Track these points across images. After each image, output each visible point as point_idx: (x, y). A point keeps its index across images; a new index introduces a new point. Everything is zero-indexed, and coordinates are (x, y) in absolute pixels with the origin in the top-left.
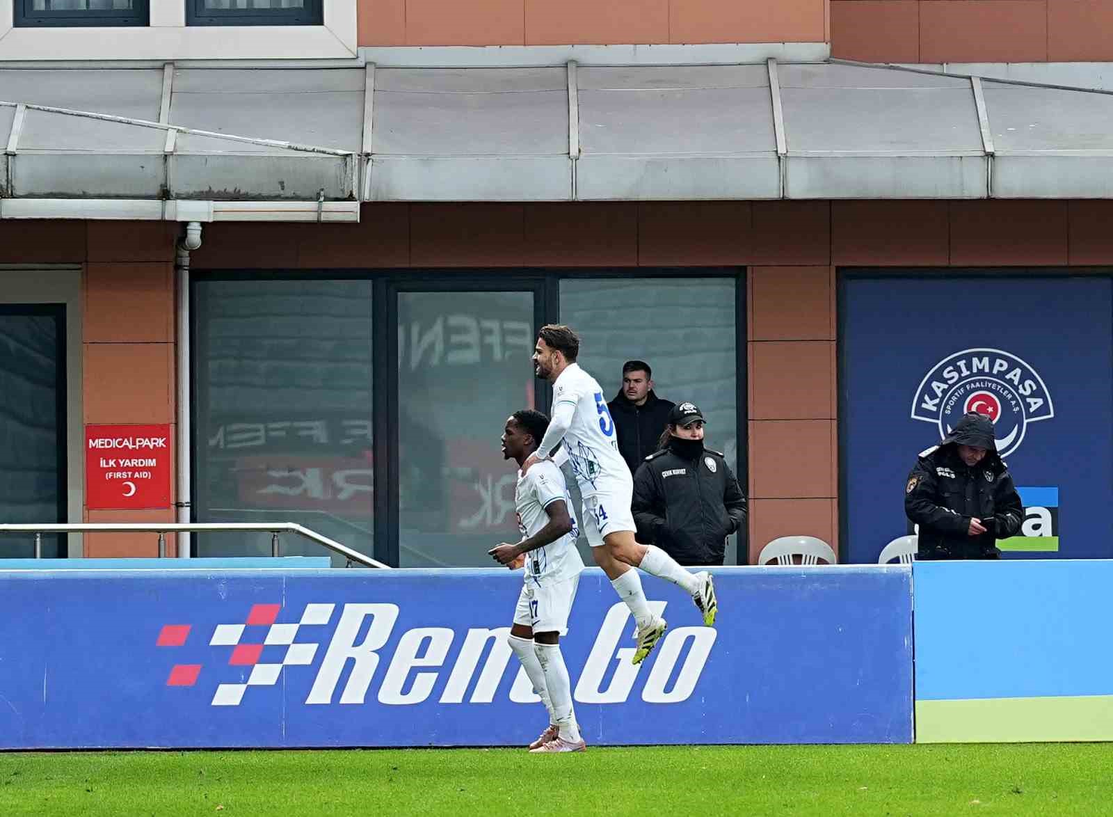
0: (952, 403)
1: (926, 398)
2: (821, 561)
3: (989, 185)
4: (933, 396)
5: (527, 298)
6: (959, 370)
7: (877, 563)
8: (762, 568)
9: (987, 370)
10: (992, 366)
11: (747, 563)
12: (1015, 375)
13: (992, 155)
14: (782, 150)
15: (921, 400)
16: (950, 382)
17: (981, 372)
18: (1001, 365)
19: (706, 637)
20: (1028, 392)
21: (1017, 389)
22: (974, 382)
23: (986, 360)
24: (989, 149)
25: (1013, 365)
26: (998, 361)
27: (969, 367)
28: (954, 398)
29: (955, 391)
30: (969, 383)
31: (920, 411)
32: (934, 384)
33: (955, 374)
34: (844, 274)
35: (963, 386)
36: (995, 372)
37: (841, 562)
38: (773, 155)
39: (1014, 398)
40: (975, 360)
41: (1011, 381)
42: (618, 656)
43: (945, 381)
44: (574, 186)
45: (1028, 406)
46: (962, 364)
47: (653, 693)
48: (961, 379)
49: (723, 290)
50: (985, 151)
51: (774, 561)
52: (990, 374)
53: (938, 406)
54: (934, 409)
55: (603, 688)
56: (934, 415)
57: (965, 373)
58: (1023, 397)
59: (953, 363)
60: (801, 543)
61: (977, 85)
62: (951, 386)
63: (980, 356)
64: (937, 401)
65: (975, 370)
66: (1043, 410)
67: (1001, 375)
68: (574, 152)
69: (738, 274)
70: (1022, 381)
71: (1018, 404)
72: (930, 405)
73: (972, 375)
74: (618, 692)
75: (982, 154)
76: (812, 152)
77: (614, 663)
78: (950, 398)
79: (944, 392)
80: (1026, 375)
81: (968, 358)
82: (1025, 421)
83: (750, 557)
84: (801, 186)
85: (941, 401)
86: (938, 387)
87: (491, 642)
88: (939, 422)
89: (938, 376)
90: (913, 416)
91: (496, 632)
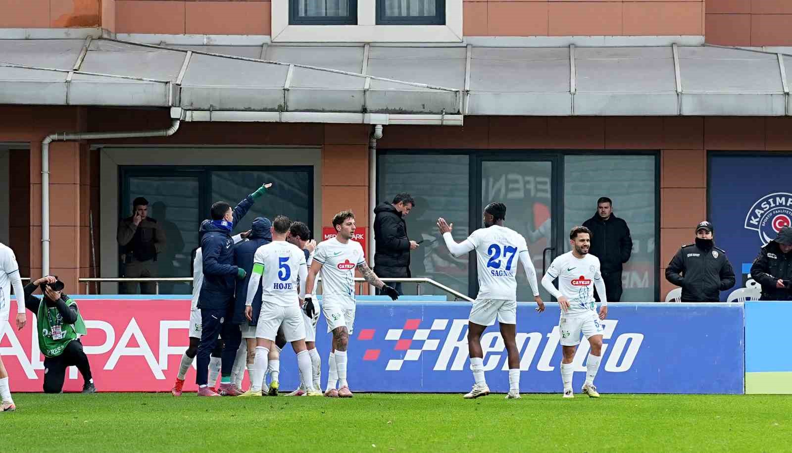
0: (766, 220)
1: (753, 218)
3: (786, 109)
4: (756, 217)
5: (548, 165)
6: (769, 203)
7: (726, 301)
8: (667, 304)
9: (784, 204)
10: (786, 202)
11: (659, 302)
13: (788, 94)
14: (679, 90)
15: (750, 219)
16: (765, 210)
17: (781, 205)
19: (638, 339)
22: (777, 210)
23: (783, 199)
24: (786, 90)
27: (775, 202)
28: (767, 218)
29: (768, 214)
30: (775, 210)
31: (749, 225)
32: (757, 211)
33: (768, 206)
34: (711, 154)
35: (772, 211)
36: (788, 205)
38: (675, 93)
40: (778, 199)
43: (762, 209)
44: (573, 108)
46: (771, 200)
47: (611, 367)
48: (770, 209)
49: (648, 162)
50: (784, 91)
52: (786, 206)
53: (758, 222)
54: (757, 223)
55: (585, 364)
56: (756, 227)
57: (773, 205)
59: (767, 200)
61: (781, 58)
62: (765, 212)
63: (780, 196)
64: (758, 219)
65: (778, 204)
68: (573, 90)
69: (656, 153)
72: (754, 221)
73: (776, 206)
75: (783, 93)
76: (695, 92)
78: (765, 218)
79: (762, 215)
81: (774, 198)
83: (662, 297)
84: (689, 109)
85: (760, 220)
86: (758, 212)
87: (528, 339)
88: (759, 230)
89: (759, 207)
90: (746, 227)
91: (531, 335)
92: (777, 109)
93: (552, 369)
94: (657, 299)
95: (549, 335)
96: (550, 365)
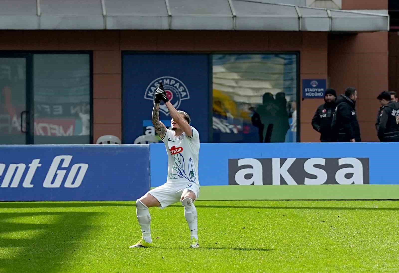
1: (149, 92)
2: (116, 143)
3: (170, 25)
4: (151, 92)
5: (23, 60)
7: (133, 143)
8: (97, 145)
9: (168, 83)
11: (92, 143)
12: (177, 85)
13: (171, 16)
14: (105, 13)
15: (148, 93)
16: (157, 87)
18: (173, 82)
19: (85, 167)
20: (181, 90)
21: (178, 89)
23: (168, 80)
24: (170, 14)
25: (176, 82)
26: (172, 81)
31: (148, 96)
32: (152, 88)
33: (158, 85)
34: (124, 53)
37: (122, 143)
38: (101, 15)
39: (177, 92)
40: (165, 80)
41: (176, 87)
42: (57, 173)
44: (39, 25)
45: (181, 95)
46: (161, 81)
49: (86, 57)
50: (168, 14)
51: (101, 143)
52: (170, 85)
54: (152, 96)
55: (52, 183)
56: (152, 97)
58: (180, 92)
59: (158, 81)
60: (110, 138)
63: (166, 79)
64: (152, 93)
65: (165, 83)
66: (186, 96)
67: (173, 85)
68: (39, 14)
69: (91, 53)
70: (179, 87)
71: (178, 94)
72: (150, 94)
74: (57, 184)
75: (167, 15)
76: (114, 14)
77: (56, 175)
80: (181, 85)
81: (163, 80)
82: (181, 100)
83: (94, 142)
84: (111, 25)
87: (17, 168)
88: (153, 100)
89: (153, 85)
90: (145, 98)
91: (19, 165)
92: (164, 25)
93: (32, 186)
94: (91, 142)
95: (30, 165)
96: (31, 184)
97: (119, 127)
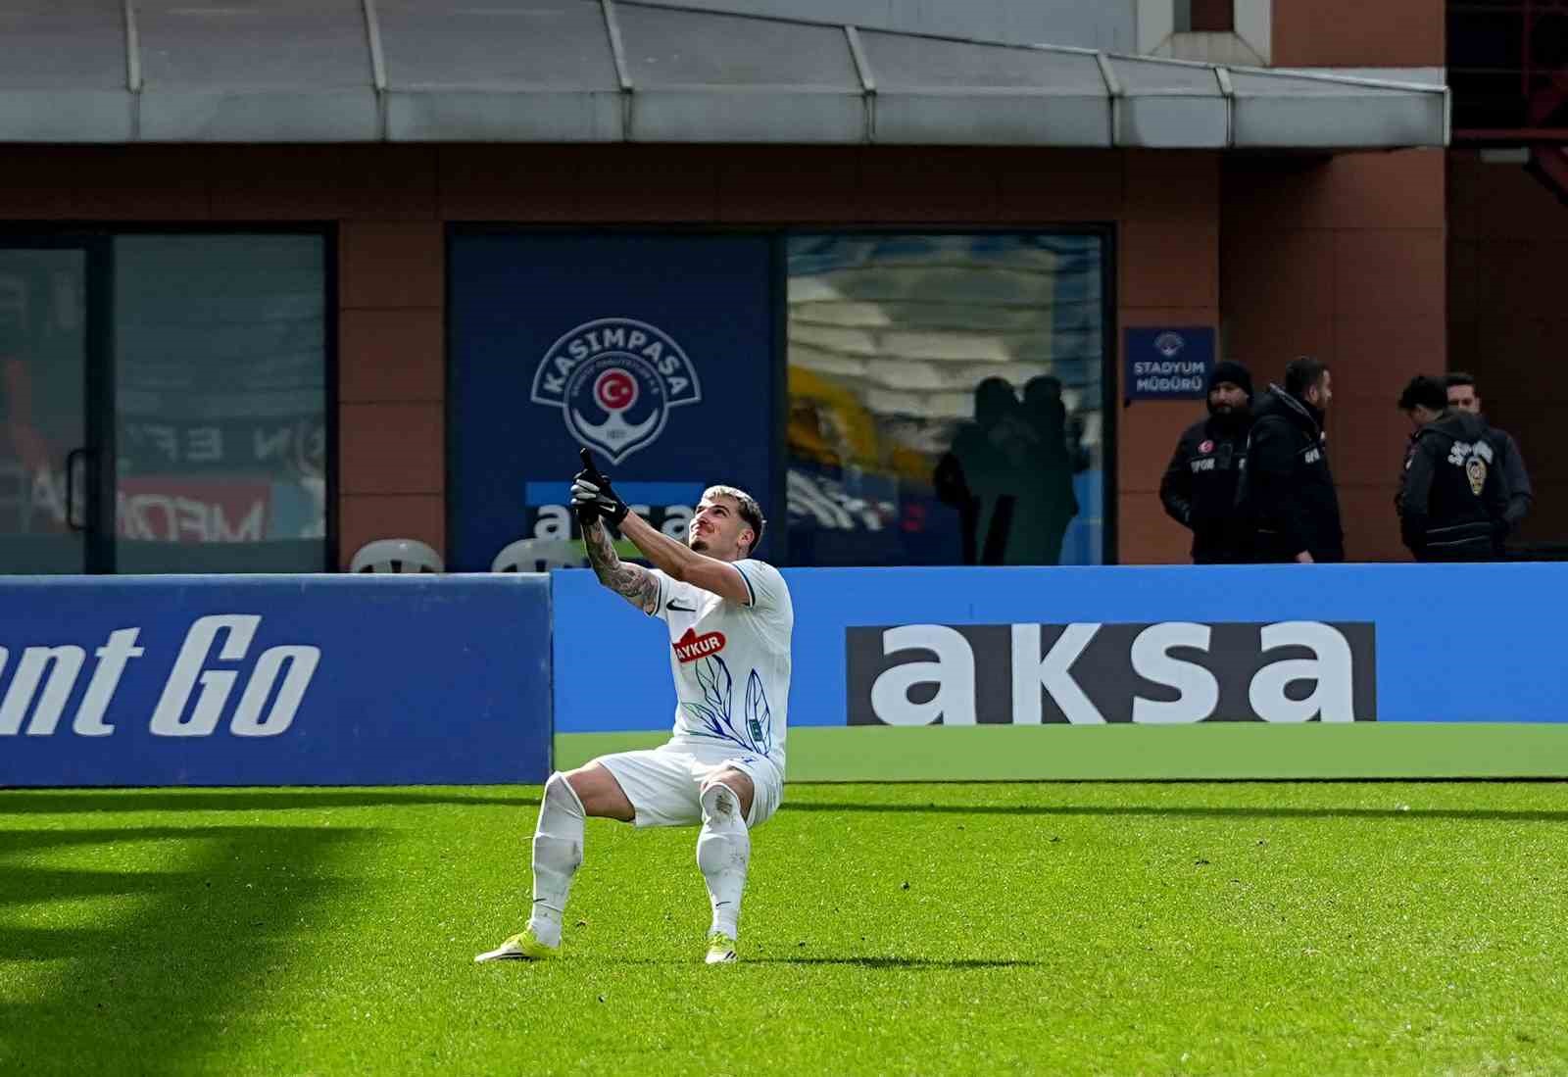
1: (550, 377)
2: (424, 570)
3: (627, 127)
4: (557, 375)
5: (77, 257)
6: (587, 343)
7: (489, 570)
8: (354, 575)
9: (621, 344)
10: (627, 338)
11: (337, 571)
12: (654, 351)
13: (629, 91)
14: (381, 83)
15: (543, 379)
16: (578, 358)
17: (614, 347)
18: (638, 339)
19: (306, 659)
20: (670, 370)
21: (656, 366)
22: (607, 358)
23: (620, 333)
24: (627, 83)
25: (652, 339)
26: (635, 334)
27: (600, 340)
28: (583, 377)
29: (585, 369)
30: (600, 360)
31: (543, 392)
32: (560, 361)
33: (584, 349)
34: (453, 232)
35: (594, 362)
36: (631, 346)
37: (449, 569)
38: (368, 89)
39: (653, 377)
40: (608, 333)
41: (649, 358)
42: (202, 681)
43: (572, 356)
44: (136, 125)
45: (670, 386)
46: (592, 337)
47: (244, 725)
48: (590, 355)
49: (311, 247)
50: (620, 85)
51: (369, 569)
52: (625, 349)
53: (563, 386)
54: (558, 390)
55: (185, 718)
56: (559, 397)
57: (596, 347)
58: (664, 377)
59: (581, 335)
60: (402, 548)
61: (611, 11)
62: (579, 363)
63: (614, 328)
64: (561, 381)
65: (607, 344)
66: (688, 392)
67: (638, 350)
68: (135, 83)
69: (329, 233)
70: (663, 357)
71: (657, 385)
72: (554, 385)
73: (603, 350)
74: (203, 724)
75: (618, 90)
76: (417, 86)
77: (198, 689)
78: (578, 376)
79: (572, 370)
80: (667, 351)
81: (599, 330)
82: (668, 405)
83: (342, 563)
84: (404, 125)
85: (568, 379)
86: (562, 364)
87: (52, 663)
88: (564, 405)
89: (564, 352)
90: (534, 398)
91: (60, 651)
92: (607, 126)
93: (108, 730)
94: (333, 564)
95: (101, 652)
96: (105, 721)
97: (435, 509)
